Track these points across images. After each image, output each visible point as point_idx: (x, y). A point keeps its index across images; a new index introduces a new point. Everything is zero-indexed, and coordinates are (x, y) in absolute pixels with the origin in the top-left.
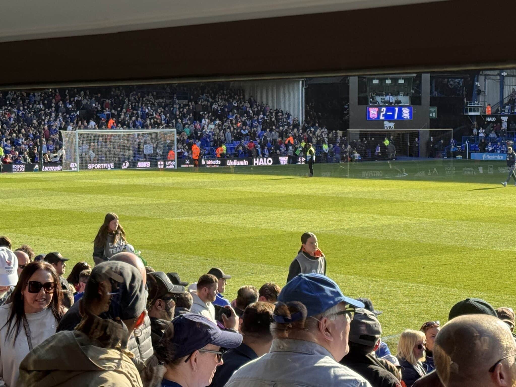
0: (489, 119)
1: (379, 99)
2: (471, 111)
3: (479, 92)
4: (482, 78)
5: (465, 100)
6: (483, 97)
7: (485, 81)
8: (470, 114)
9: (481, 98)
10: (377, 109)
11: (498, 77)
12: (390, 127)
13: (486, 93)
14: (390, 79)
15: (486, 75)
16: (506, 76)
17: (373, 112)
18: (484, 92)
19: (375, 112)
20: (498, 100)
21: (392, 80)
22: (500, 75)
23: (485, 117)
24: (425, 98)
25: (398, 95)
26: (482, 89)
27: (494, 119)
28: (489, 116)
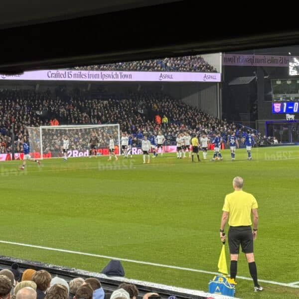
10: (280, 104)
12: (291, 119)
17: (277, 107)
19: (279, 107)
21: (292, 80)
25: (297, 93)
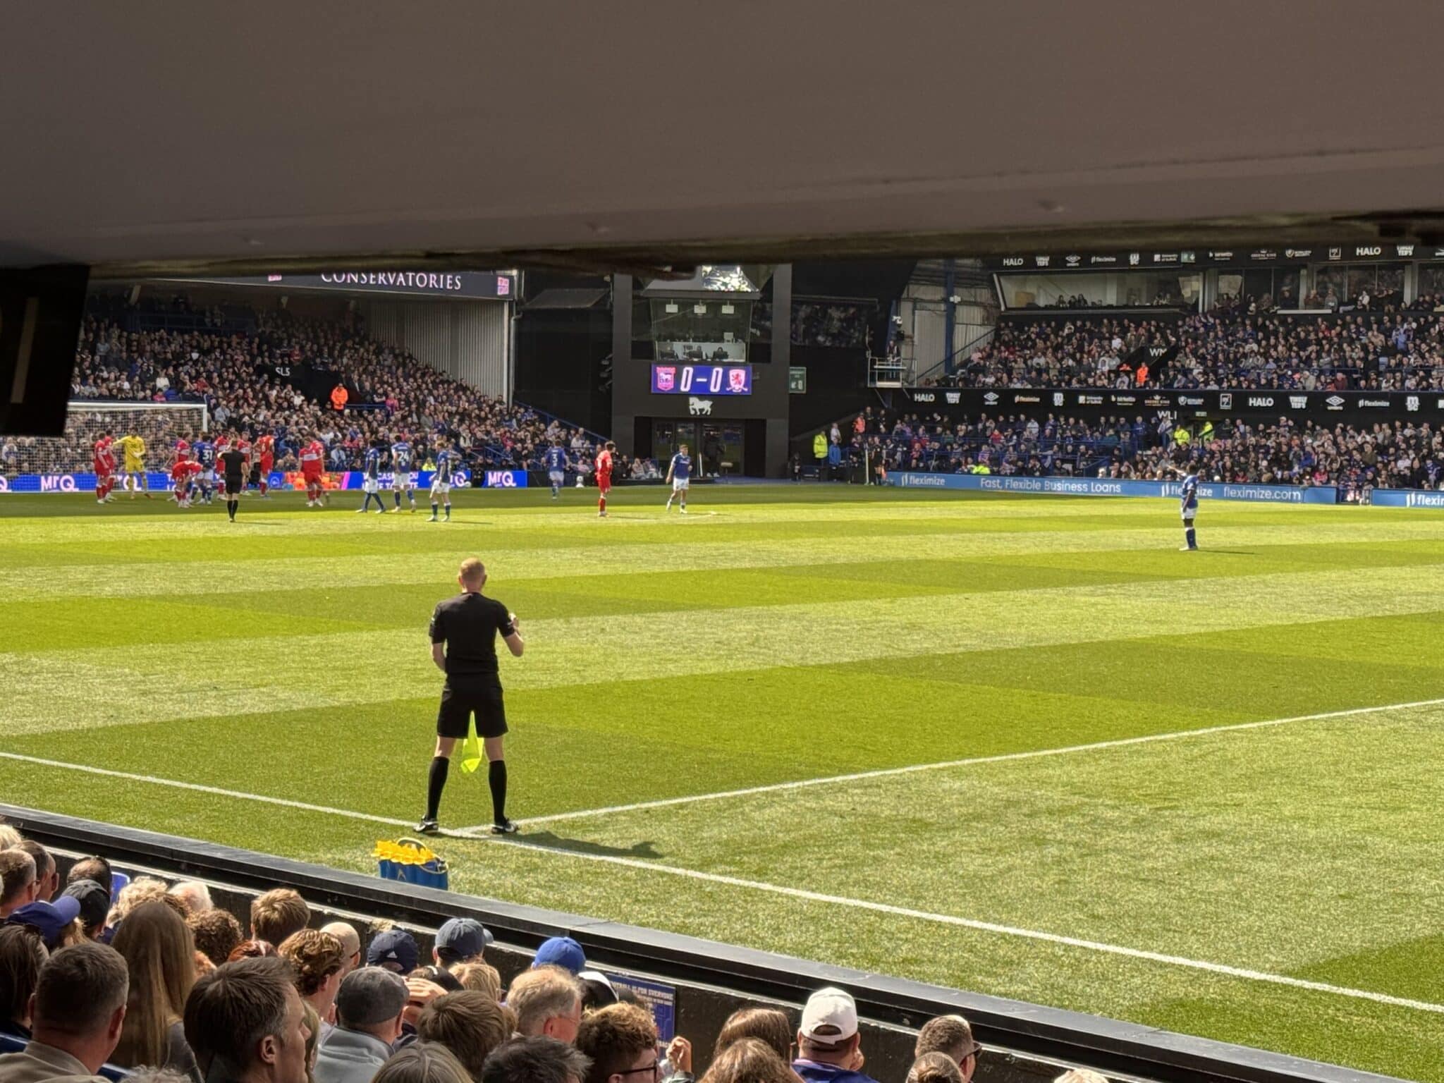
0: (920, 398)
1: (679, 348)
2: (881, 378)
3: (901, 337)
4: (906, 307)
5: (869, 354)
6: (909, 348)
7: (914, 314)
8: (880, 384)
9: (902, 349)
10: (672, 370)
11: (943, 307)
12: (701, 410)
13: (916, 339)
14: (704, 304)
15: (915, 301)
16: (960, 303)
17: (665, 377)
18: (911, 337)
19: (669, 377)
20: (941, 355)
21: (709, 306)
22: (945, 300)
23: (912, 392)
24: (781, 345)
25: (720, 339)
26: (907, 330)
27: (930, 398)
28: (920, 391)
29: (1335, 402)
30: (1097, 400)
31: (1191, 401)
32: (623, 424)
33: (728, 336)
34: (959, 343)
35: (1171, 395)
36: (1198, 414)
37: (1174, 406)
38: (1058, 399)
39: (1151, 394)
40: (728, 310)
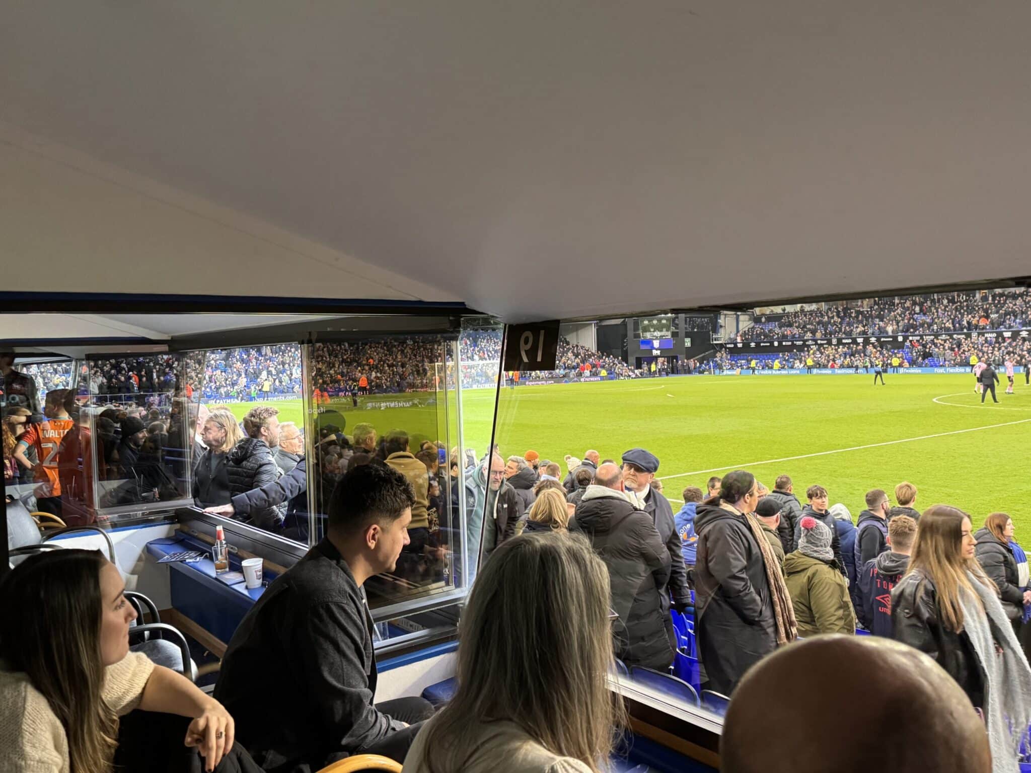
1: (648, 334)
2: (715, 340)
3: (721, 326)
4: (722, 317)
5: (711, 333)
6: (725, 330)
7: (725, 319)
8: (715, 342)
9: (722, 331)
11: (735, 316)
12: (657, 354)
13: (726, 327)
14: (656, 320)
15: (725, 315)
20: (735, 331)
22: (736, 314)
23: (726, 344)
24: (682, 333)
25: (662, 331)
26: (723, 325)
27: (732, 346)
28: (728, 344)
29: (873, 340)
30: (790, 343)
31: (822, 342)
32: (632, 360)
33: (664, 330)
34: (741, 327)
35: (815, 341)
36: (825, 346)
37: (816, 344)
38: (776, 344)
39: (807, 340)
40: (664, 322)
